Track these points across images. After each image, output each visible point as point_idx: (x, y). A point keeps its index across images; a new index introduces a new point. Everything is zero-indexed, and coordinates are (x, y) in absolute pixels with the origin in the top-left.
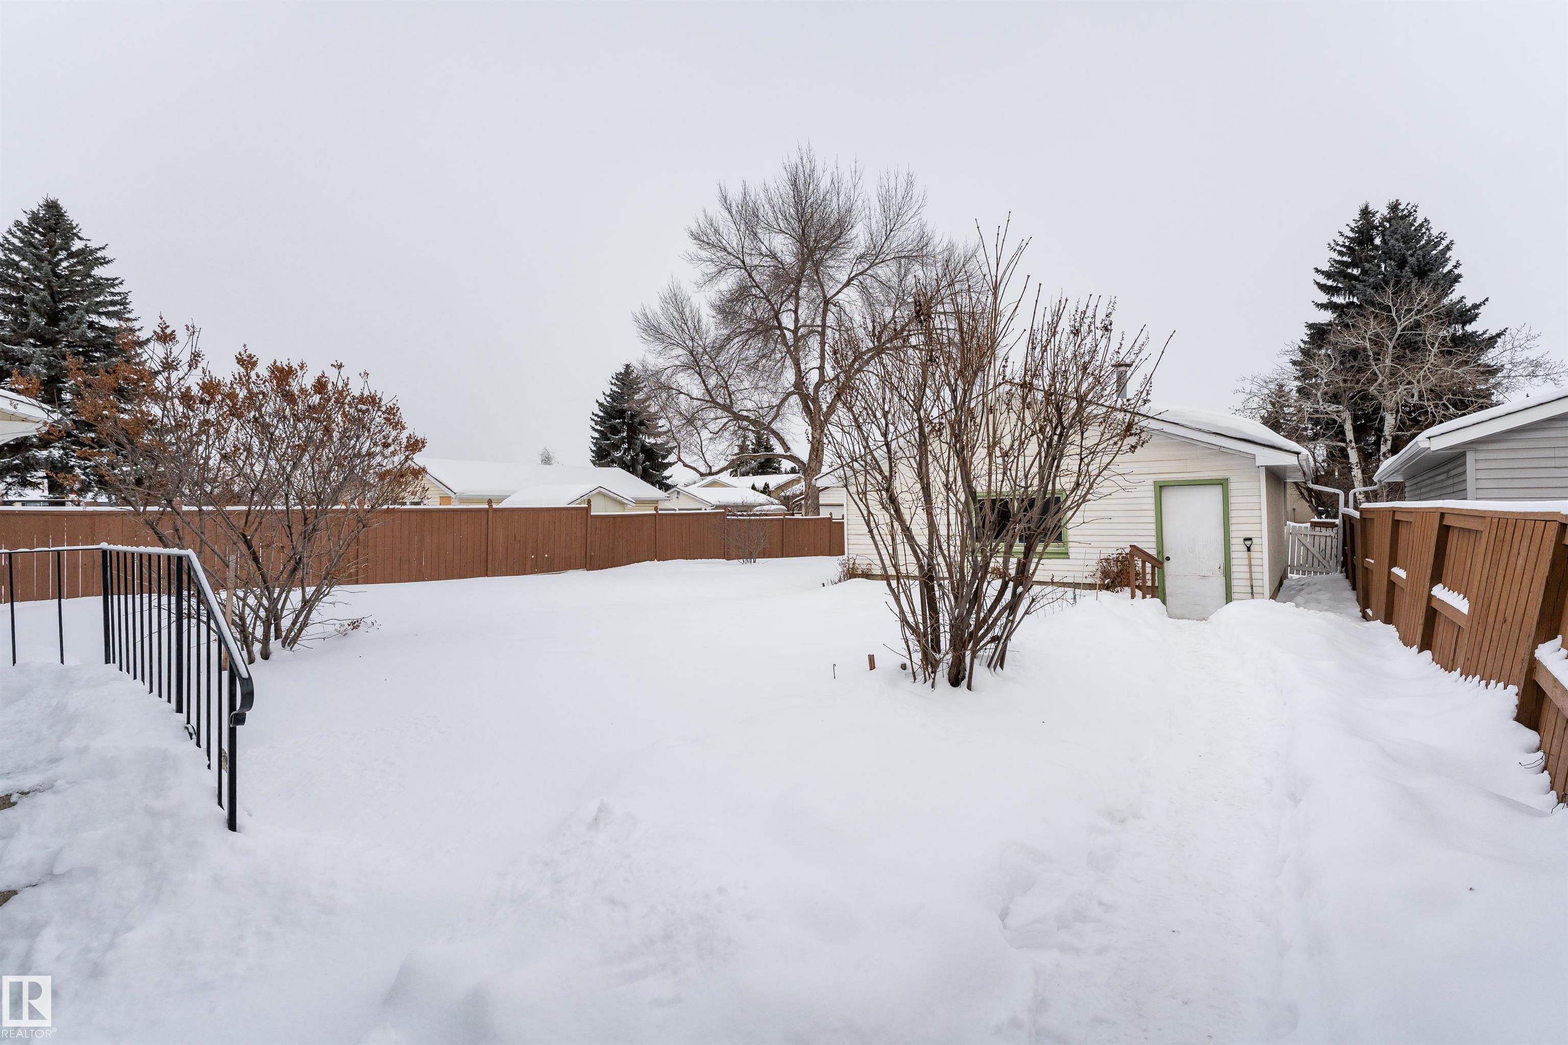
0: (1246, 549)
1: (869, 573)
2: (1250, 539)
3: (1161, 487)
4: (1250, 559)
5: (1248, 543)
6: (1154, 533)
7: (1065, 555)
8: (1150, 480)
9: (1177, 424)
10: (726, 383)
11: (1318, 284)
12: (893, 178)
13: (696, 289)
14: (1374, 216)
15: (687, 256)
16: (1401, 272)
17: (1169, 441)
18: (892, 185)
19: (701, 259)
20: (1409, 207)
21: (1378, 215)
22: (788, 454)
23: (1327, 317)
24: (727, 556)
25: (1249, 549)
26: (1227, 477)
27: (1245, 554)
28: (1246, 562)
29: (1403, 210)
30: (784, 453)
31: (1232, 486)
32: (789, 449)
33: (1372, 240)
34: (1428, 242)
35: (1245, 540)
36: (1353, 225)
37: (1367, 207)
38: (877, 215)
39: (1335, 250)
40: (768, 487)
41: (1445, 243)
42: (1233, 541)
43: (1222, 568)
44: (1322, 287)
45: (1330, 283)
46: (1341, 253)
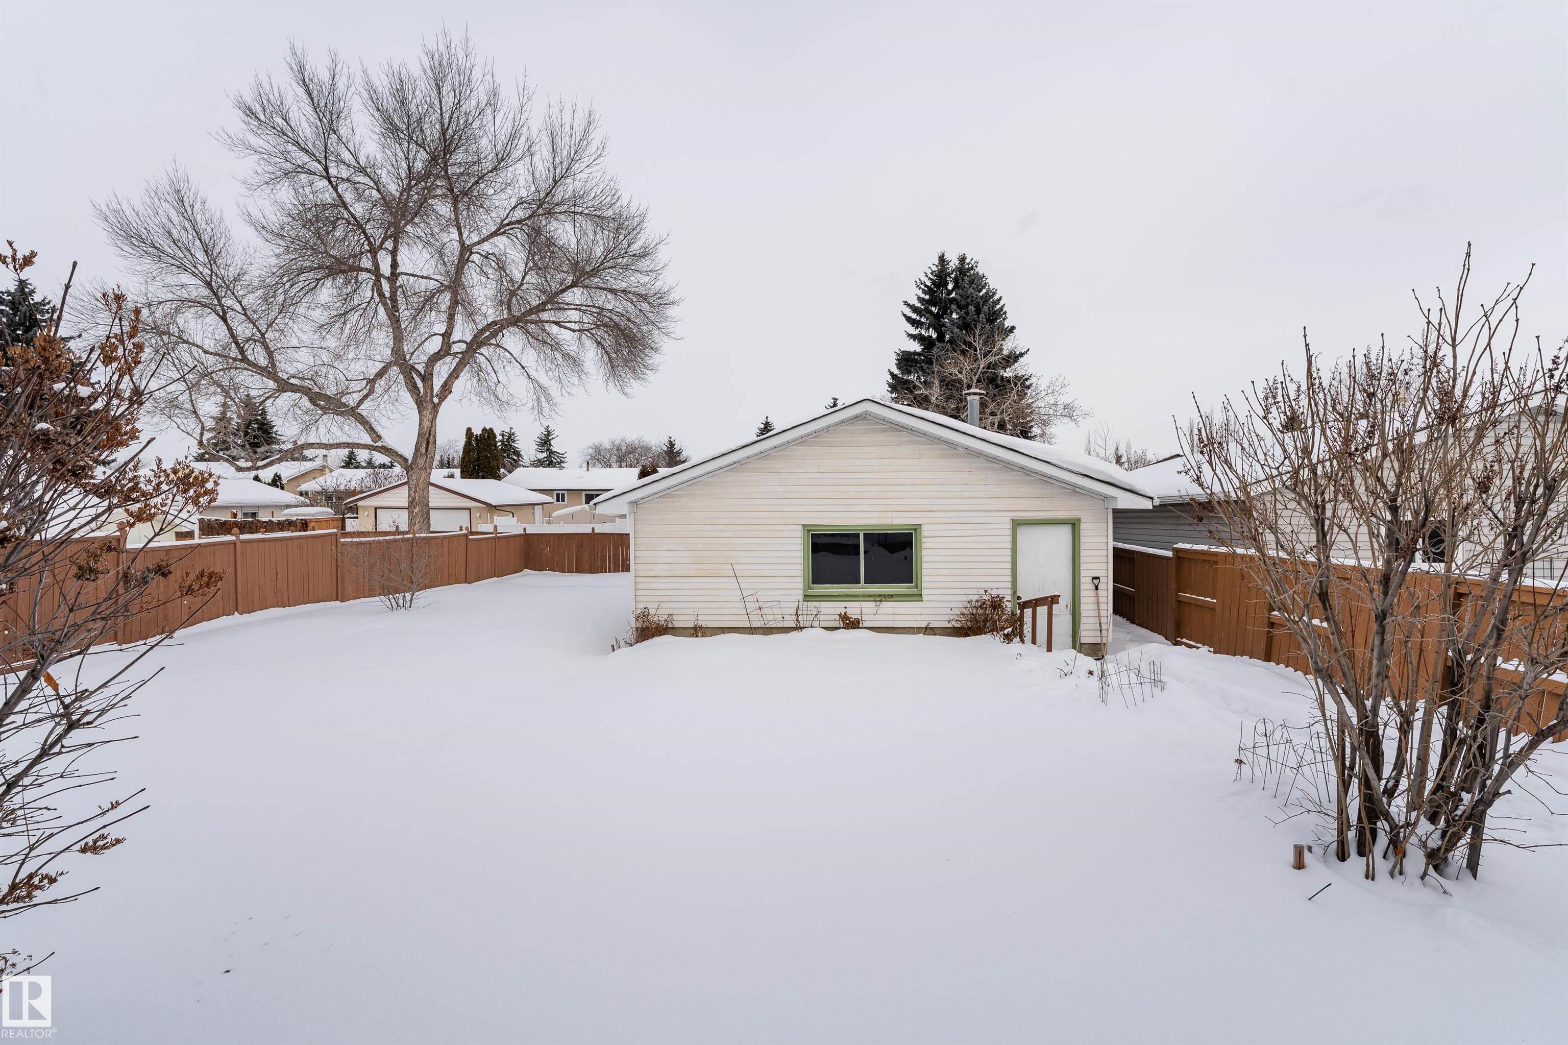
0: (1094, 588)
1: (670, 626)
2: (1098, 578)
3: (1017, 524)
4: (1097, 596)
5: (1095, 581)
6: (1009, 572)
7: (919, 597)
8: (1007, 518)
9: (1049, 463)
10: (263, 335)
11: (905, 315)
12: (568, 111)
13: (245, 191)
14: (948, 264)
15: (225, 137)
16: (978, 317)
17: (1027, 478)
18: (567, 120)
19: (249, 147)
20: (973, 262)
21: (951, 264)
22: (379, 444)
23: (916, 347)
24: (339, 595)
25: (1097, 588)
26: (1078, 517)
27: (1093, 593)
28: (1094, 600)
29: (968, 264)
30: (372, 443)
31: (1083, 526)
32: (379, 437)
33: (946, 284)
34: (987, 293)
35: (1094, 578)
36: (935, 268)
37: (943, 255)
38: (543, 152)
39: (920, 288)
40: (280, 479)
41: (996, 297)
42: (1083, 580)
43: (1069, 606)
44: (909, 319)
45: (914, 316)
46: (924, 292)
